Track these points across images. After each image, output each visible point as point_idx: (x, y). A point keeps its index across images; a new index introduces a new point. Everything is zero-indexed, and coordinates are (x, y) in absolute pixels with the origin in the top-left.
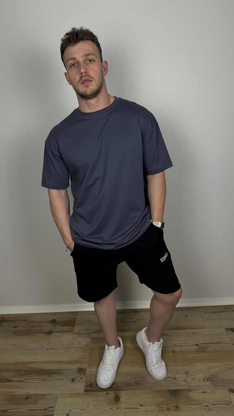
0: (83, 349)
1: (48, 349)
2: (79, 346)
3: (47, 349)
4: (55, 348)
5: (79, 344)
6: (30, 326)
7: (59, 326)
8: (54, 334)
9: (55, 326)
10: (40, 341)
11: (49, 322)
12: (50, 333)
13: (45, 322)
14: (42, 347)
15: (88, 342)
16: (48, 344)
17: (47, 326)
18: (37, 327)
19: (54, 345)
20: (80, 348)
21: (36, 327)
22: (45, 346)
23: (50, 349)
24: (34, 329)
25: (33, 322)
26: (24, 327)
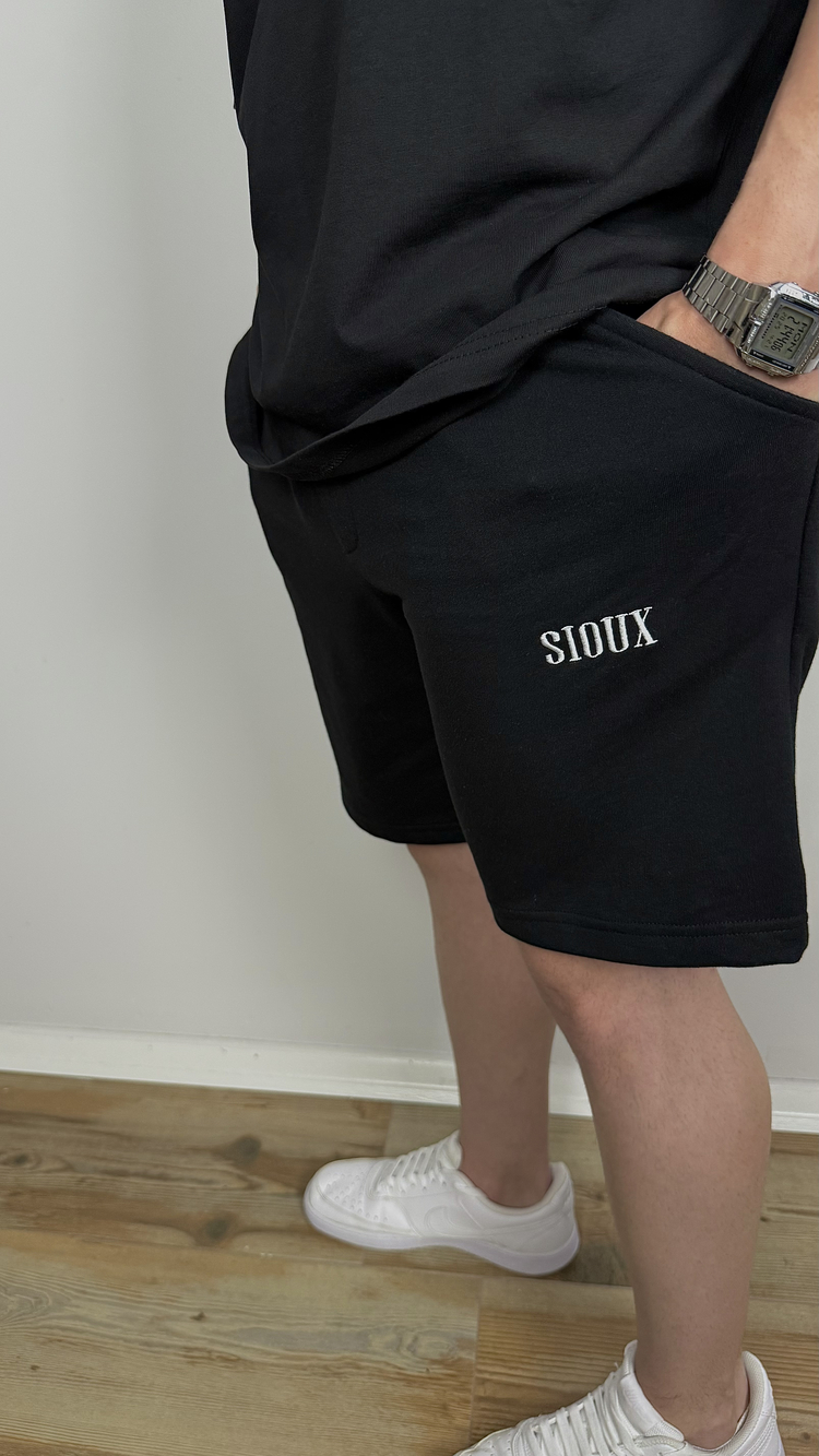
0: (429, 1394)
1: (193, 1361)
2: (400, 1362)
3: (193, 1355)
4: (239, 1359)
5: (397, 1346)
6: (102, 1165)
7: (276, 1188)
8: (246, 1245)
9: (252, 1187)
10: (154, 1281)
11: (220, 1153)
12: (217, 1231)
13: (196, 1150)
14: (156, 1337)
15: (463, 1343)
16: (200, 1318)
17: (207, 1176)
18: (145, 1176)
19: (236, 1327)
20: (409, 1381)
21: (136, 1175)
22: (177, 1327)
23: (209, 1357)
24: (130, 1188)
25: (129, 1138)
26: (69, 1167)
